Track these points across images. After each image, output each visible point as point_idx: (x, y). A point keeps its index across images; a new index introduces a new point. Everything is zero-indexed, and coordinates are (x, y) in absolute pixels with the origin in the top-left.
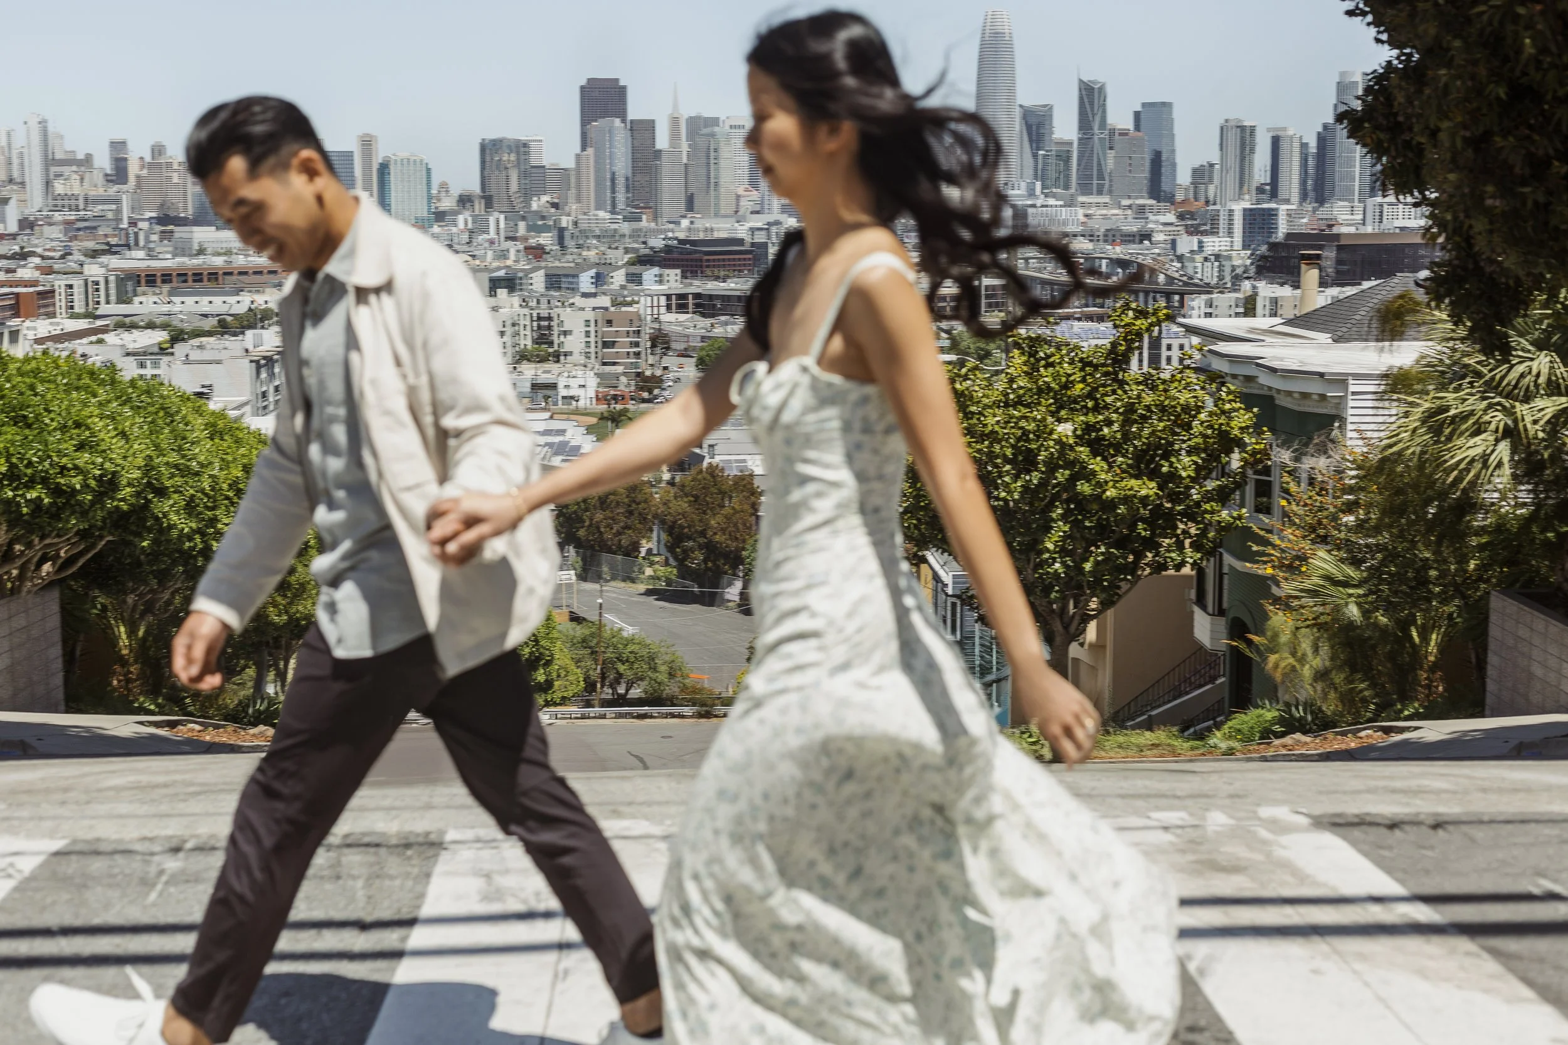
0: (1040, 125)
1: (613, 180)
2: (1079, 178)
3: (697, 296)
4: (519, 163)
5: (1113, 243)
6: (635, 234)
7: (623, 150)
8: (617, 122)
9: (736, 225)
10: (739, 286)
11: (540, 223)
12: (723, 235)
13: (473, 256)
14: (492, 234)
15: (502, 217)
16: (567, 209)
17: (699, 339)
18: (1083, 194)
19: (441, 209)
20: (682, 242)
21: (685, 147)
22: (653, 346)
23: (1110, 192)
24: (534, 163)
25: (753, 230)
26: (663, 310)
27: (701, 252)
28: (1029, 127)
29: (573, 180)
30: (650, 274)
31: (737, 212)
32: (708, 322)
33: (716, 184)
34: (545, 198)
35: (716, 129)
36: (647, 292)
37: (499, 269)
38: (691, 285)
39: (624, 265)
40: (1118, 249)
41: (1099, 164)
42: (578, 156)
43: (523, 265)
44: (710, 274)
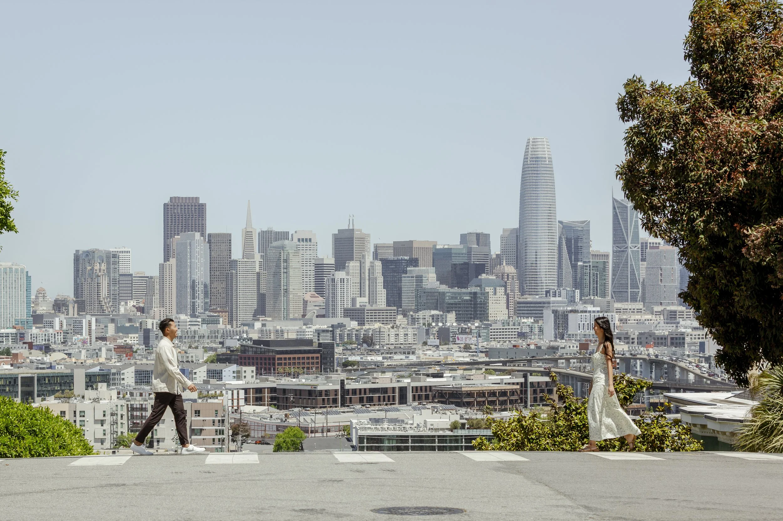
0: (577, 240)
1: (193, 287)
2: (614, 287)
3: (273, 390)
4: (109, 272)
5: (647, 345)
6: (213, 335)
7: (202, 260)
8: (197, 235)
9: (304, 327)
10: (309, 382)
11: (128, 325)
12: (293, 336)
13: (69, 355)
14: (85, 335)
15: (94, 319)
16: (152, 312)
17: (275, 428)
18: (619, 301)
19: (38, 312)
20: (256, 342)
21: (258, 257)
22: (235, 434)
23: (643, 300)
24: (122, 271)
25: (319, 332)
26: (242, 402)
27: (273, 351)
28: (568, 241)
29: (157, 287)
30: (229, 370)
31: (304, 316)
32: (282, 413)
33: (286, 291)
34: (131, 303)
35: (286, 242)
36: (227, 387)
37: (93, 365)
38: (267, 380)
39: (206, 362)
40: (651, 351)
41: (633, 273)
42: (162, 267)
43: (115, 363)
44: (282, 371)
